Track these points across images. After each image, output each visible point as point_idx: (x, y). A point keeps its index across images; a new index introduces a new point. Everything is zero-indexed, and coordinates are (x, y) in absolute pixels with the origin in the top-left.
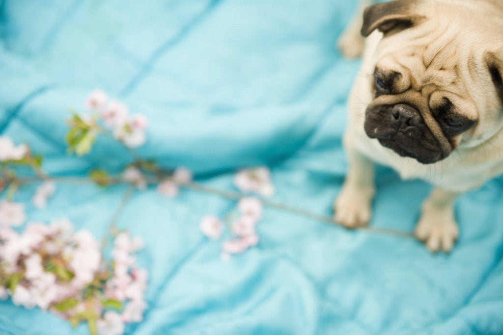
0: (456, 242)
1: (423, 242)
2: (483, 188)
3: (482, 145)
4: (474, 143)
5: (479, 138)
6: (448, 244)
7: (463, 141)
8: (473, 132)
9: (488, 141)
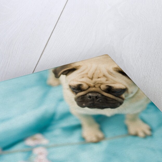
0: (151, 130)
1: (136, 135)
2: (148, 108)
3: (135, 95)
4: (131, 95)
5: (132, 93)
6: (148, 132)
7: (126, 96)
8: (128, 92)
9: (137, 93)
